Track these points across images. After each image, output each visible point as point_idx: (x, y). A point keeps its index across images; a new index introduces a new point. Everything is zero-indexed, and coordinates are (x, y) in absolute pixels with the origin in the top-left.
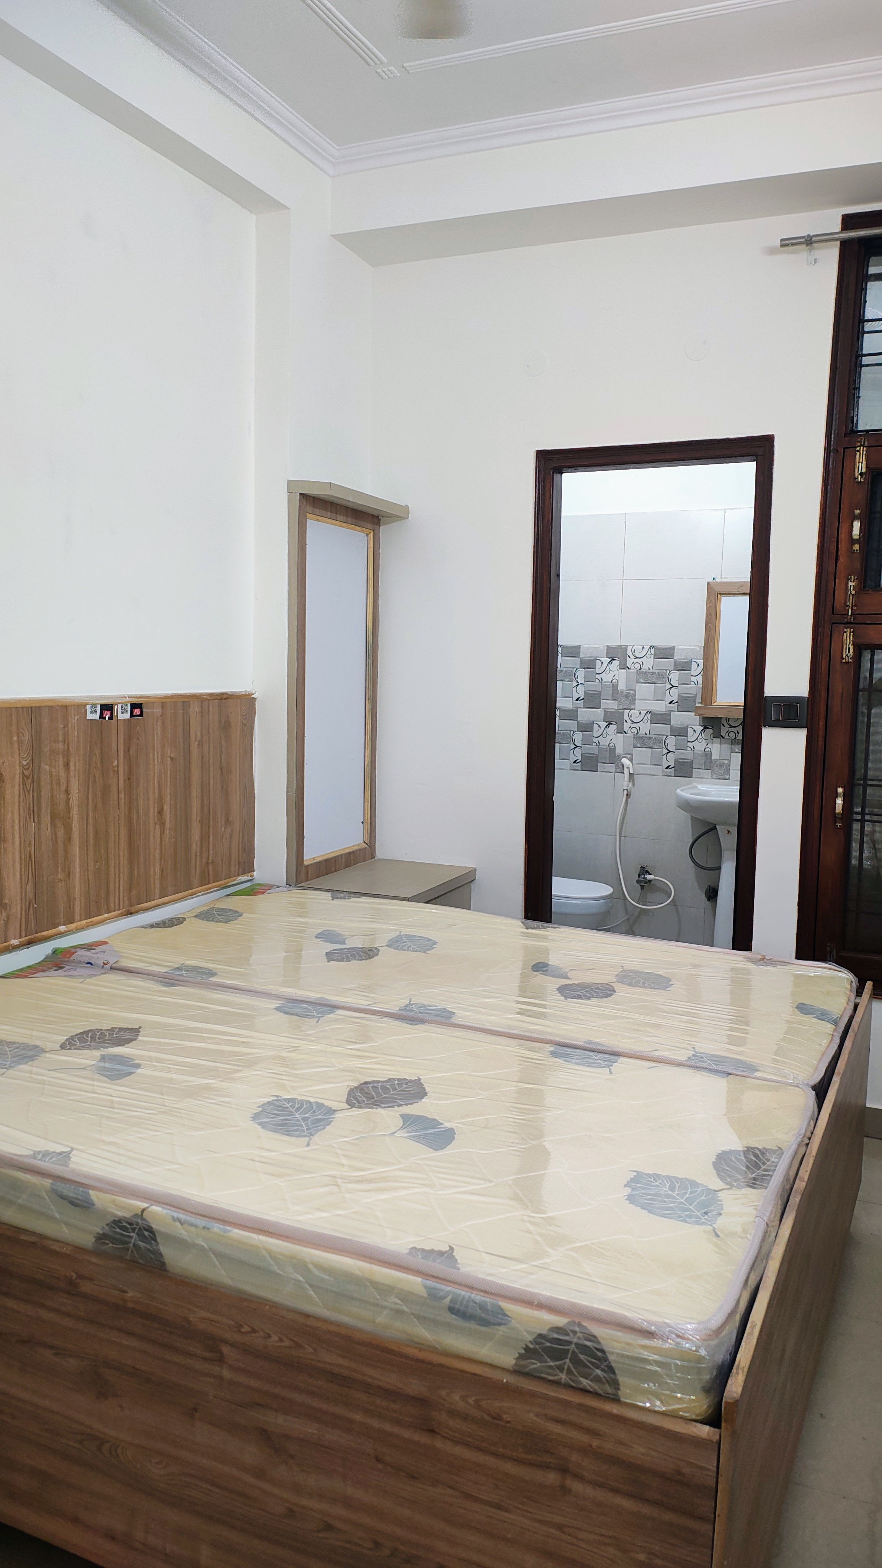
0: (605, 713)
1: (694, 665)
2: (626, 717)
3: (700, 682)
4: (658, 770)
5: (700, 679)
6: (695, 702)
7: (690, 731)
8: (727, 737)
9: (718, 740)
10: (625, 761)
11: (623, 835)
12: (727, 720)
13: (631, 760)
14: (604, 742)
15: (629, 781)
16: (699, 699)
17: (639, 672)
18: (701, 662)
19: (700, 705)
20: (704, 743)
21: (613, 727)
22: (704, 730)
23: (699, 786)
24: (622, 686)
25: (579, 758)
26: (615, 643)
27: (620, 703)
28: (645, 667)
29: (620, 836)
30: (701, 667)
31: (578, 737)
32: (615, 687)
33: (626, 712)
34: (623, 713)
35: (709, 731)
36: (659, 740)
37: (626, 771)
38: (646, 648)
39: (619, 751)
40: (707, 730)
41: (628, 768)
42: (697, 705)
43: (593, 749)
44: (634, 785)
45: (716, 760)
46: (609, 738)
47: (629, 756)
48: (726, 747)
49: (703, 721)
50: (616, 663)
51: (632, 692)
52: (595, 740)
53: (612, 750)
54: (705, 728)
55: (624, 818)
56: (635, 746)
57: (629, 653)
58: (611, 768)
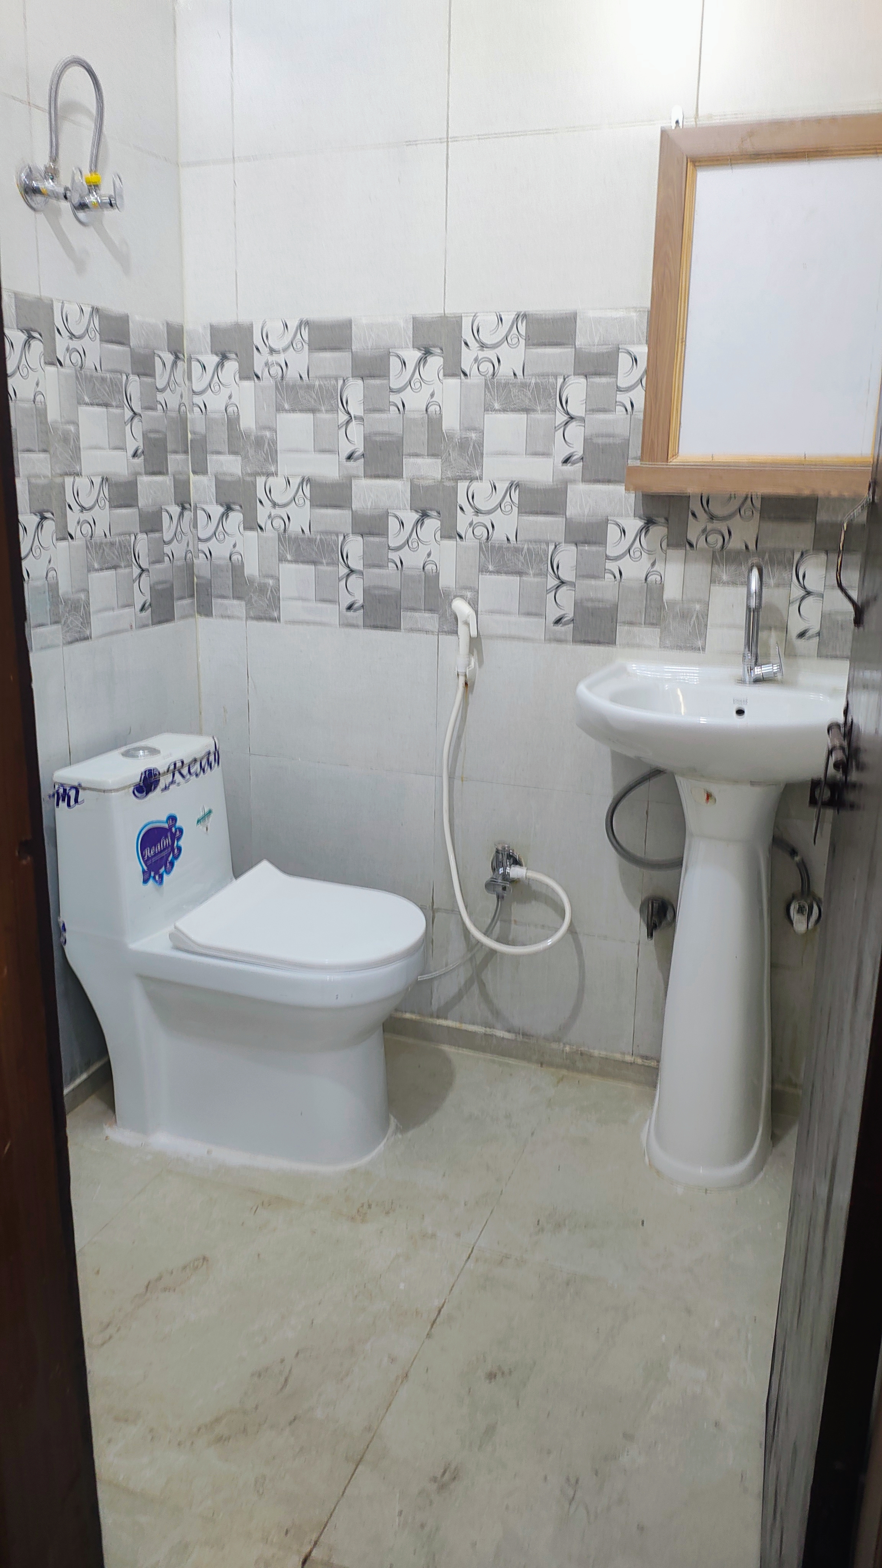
0: (415, 489)
1: (624, 361)
2: (462, 500)
3: (640, 404)
4: (535, 627)
5: (639, 396)
6: (625, 456)
7: (613, 532)
8: (702, 543)
9: (680, 553)
10: (461, 607)
11: (458, 773)
12: (705, 501)
13: (474, 604)
14: (413, 559)
15: (471, 652)
16: (635, 450)
17: (493, 384)
18: (642, 350)
19: (638, 463)
20: (645, 563)
21: (432, 524)
22: (646, 528)
23: (633, 667)
24: (451, 422)
25: (359, 599)
26: (431, 309)
27: (446, 462)
28: (505, 371)
29: (451, 778)
30: (643, 364)
31: (355, 547)
32: (434, 423)
33: (462, 486)
34: (455, 490)
35: (659, 531)
36: (537, 554)
37: (462, 629)
38: (508, 318)
39: (447, 580)
40: (653, 529)
41: (467, 624)
42: (631, 463)
43: (388, 577)
44: (481, 662)
45: (673, 604)
46: (423, 550)
47: (469, 594)
48: (700, 569)
49: (645, 504)
50: (435, 362)
51: (473, 435)
52: (393, 555)
53: (431, 580)
54: (649, 522)
55: (459, 737)
56: (483, 570)
57: (467, 335)
58: (430, 620)
